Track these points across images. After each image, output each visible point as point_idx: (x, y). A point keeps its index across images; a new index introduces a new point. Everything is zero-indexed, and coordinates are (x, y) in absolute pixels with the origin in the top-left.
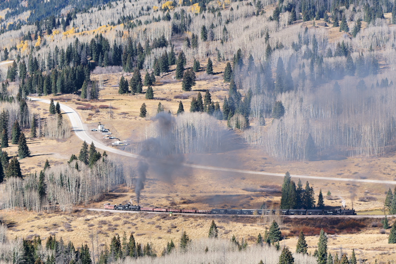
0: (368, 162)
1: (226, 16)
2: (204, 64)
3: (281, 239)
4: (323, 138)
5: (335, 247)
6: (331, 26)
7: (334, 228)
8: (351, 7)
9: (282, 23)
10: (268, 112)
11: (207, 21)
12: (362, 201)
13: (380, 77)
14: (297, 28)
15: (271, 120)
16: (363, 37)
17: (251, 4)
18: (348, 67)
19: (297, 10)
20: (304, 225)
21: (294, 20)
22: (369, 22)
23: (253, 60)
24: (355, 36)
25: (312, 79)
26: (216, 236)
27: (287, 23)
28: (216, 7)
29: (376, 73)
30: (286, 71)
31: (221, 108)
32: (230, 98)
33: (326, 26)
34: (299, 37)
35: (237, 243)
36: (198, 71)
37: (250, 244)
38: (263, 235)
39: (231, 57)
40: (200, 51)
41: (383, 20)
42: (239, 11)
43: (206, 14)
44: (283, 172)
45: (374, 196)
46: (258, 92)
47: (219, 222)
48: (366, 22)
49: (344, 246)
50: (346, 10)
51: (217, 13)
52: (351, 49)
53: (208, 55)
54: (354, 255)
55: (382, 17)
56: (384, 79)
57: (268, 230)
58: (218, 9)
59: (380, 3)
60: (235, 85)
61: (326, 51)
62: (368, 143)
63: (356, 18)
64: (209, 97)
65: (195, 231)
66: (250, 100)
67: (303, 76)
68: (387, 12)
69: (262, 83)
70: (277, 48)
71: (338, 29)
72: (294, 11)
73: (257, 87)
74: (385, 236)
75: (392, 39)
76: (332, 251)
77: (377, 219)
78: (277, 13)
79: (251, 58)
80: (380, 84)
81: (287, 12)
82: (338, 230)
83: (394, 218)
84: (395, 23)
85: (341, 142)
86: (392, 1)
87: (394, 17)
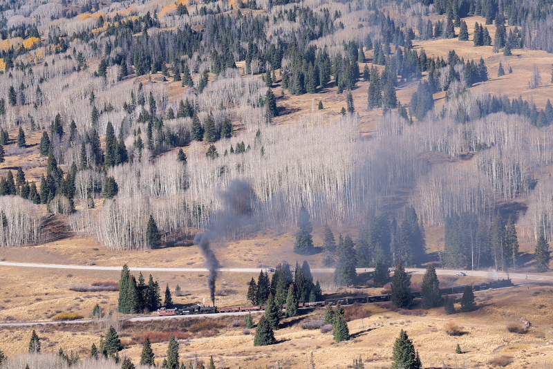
1: (39, 74)
2: (14, 135)
3: (120, 349)
4: (167, 220)
5: (188, 354)
6: (171, 80)
7: (186, 331)
8: (195, 56)
9: (110, 79)
10: (98, 190)
11: (15, 81)
12: (219, 295)
13: (234, 141)
14: (130, 84)
15: (101, 201)
16: (211, 92)
17: (70, 57)
18: (195, 130)
19: (128, 63)
20: (149, 330)
21: (125, 74)
22: (218, 73)
23: (76, 127)
24: (201, 91)
25: (151, 147)
26: (38, 350)
27: (116, 79)
28: (26, 63)
29: (229, 137)
30: (118, 139)
31: (38, 189)
32: (50, 176)
33: (165, 80)
34: (132, 95)
35: (66, 358)
36: (7, 144)
37: (83, 357)
38: (98, 346)
39: (47, 125)
40: (8, 118)
41: (235, 69)
42: (56, 66)
43: (14, 72)
44: (119, 265)
45: (234, 289)
46: (84, 167)
47: (42, 332)
48: (215, 73)
49: (199, 352)
50: (189, 61)
51: (27, 71)
52: (197, 108)
53: (18, 123)
54: (212, 363)
55: (234, 66)
56: (240, 143)
57: (104, 339)
58: (28, 65)
59: (231, 50)
60: (55, 160)
61: (167, 111)
63: (202, 69)
64: (22, 177)
65: (12, 345)
66: (74, 177)
67: (139, 144)
68: (240, 60)
69: (88, 155)
70: (105, 110)
71: (179, 83)
72: (124, 64)
73: (82, 161)
74: (250, 337)
75: (247, 94)
76: (185, 360)
77: (239, 316)
78: (104, 67)
79: (73, 126)
80: (234, 149)
81: (116, 65)
82: (190, 334)
83: (260, 314)
84: (250, 74)
85: (190, 225)
86: (246, 45)
87: (249, 66)
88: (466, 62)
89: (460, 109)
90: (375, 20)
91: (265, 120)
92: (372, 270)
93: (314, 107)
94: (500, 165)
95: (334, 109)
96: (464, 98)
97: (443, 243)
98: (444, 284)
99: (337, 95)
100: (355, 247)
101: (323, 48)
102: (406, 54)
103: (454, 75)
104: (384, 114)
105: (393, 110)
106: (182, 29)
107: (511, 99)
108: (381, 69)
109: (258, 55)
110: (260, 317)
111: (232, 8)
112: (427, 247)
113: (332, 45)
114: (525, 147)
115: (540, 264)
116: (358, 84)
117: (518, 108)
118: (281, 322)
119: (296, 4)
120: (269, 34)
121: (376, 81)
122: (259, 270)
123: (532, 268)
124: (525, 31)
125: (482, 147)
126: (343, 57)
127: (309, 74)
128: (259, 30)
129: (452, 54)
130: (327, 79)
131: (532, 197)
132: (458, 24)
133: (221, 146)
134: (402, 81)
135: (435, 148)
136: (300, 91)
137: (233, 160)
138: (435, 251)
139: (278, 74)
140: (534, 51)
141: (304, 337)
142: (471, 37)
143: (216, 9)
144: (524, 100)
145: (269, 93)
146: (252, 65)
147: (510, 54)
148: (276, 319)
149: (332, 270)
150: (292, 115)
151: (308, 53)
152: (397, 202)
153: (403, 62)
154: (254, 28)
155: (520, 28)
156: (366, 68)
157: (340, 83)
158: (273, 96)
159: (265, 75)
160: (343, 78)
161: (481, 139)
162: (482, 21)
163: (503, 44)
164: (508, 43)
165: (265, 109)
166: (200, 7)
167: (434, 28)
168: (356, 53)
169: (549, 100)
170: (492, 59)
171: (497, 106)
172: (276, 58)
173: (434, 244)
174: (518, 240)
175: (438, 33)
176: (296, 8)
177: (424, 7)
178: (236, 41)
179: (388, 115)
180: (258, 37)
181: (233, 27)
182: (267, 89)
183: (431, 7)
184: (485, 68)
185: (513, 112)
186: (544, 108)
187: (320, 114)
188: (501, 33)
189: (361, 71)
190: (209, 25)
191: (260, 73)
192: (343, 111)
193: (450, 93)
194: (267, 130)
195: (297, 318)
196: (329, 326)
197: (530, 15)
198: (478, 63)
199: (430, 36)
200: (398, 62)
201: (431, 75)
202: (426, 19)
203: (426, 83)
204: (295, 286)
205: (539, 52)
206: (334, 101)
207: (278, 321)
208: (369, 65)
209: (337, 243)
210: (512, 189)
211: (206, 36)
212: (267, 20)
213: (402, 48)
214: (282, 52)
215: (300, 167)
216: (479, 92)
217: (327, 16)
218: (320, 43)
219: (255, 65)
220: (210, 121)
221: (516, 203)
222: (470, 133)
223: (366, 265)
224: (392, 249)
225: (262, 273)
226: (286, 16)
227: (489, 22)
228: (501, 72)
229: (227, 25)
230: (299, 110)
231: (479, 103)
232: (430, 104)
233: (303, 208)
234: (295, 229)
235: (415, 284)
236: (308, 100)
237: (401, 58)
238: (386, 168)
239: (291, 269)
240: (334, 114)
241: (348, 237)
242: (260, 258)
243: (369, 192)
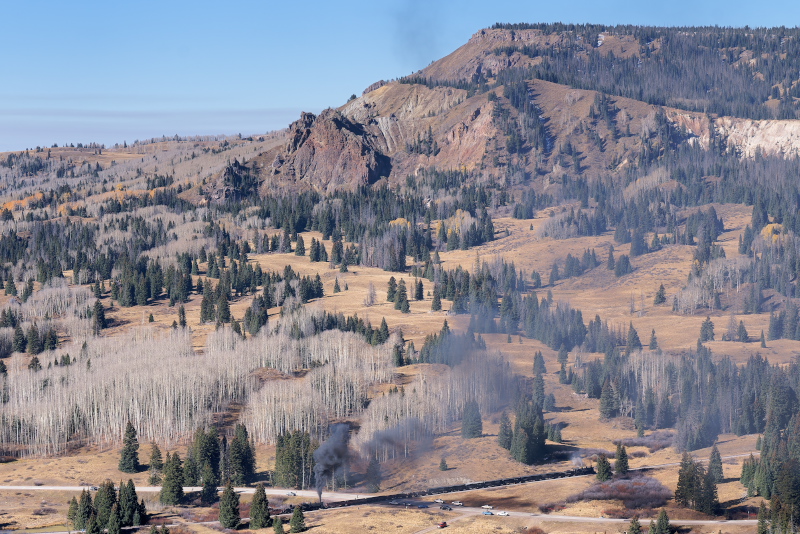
0: (44, 463)
8: (20, 263)
12: (37, 514)
13: (59, 353)
16: (36, 302)
18: (17, 341)
22: (44, 282)
24: (25, 301)
29: (54, 348)
41: (62, 279)
45: (53, 508)
48: (41, 282)
50: (13, 269)
52: (21, 318)
55: (61, 275)
56: (65, 355)
59: (58, 258)
62: (44, 439)
63: (26, 278)
68: (68, 269)
75: (74, 304)
80: (59, 362)
84: (77, 283)
85: (8, 440)
86: (74, 254)
87: (76, 275)
88: (302, 278)
89: (295, 326)
90: (210, 232)
91: (92, 332)
92: (200, 489)
93: (145, 319)
94: (333, 382)
95: (165, 322)
96: (299, 314)
97: (274, 462)
98: (274, 504)
99: (168, 308)
100: (183, 466)
101: (155, 259)
102: (241, 269)
103: (290, 291)
104: (217, 328)
105: (226, 325)
106: (7, 236)
107: (346, 316)
108: (215, 282)
109: (87, 264)
111: (60, 216)
112: (257, 466)
113: (165, 256)
114: (359, 366)
115: (371, 485)
116: (191, 297)
117: (353, 325)
119: (128, 213)
120: (99, 243)
121: (210, 294)
122: (81, 489)
123: (363, 488)
124: (361, 248)
125: (315, 365)
126: (176, 269)
127: (140, 286)
128: (88, 238)
129: (288, 269)
130: (160, 291)
131: (365, 416)
132: (295, 239)
133: (45, 358)
134: (237, 295)
135: (268, 364)
136: (130, 303)
137: (57, 373)
138: (266, 470)
139: (107, 285)
140: (370, 269)
142: (308, 253)
143: (43, 216)
144: (359, 318)
145: (97, 304)
146: (80, 275)
147: (346, 271)
149: (158, 489)
150: (121, 327)
151: (140, 264)
152: (228, 419)
153: (238, 275)
154: (83, 236)
155: (356, 245)
156: (200, 281)
157: (172, 296)
158: (102, 307)
159: (94, 285)
160: (176, 290)
161: (315, 357)
162: (319, 237)
163: (339, 260)
164: (345, 260)
165: (92, 321)
166: (26, 212)
167: (270, 242)
168: (189, 265)
169: (384, 321)
170: (328, 275)
171: (332, 323)
172: (105, 267)
173: (264, 463)
175: (275, 248)
176: (128, 218)
177: (261, 221)
178: (64, 249)
179: (221, 329)
180: (88, 246)
181: (61, 234)
182: (95, 300)
183: (268, 221)
184: (320, 284)
185: (348, 330)
186: (379, 326)
187: (150, 327)
188: (338, 249)
189: (194, 284)
190: (36, 232)
191: (88, 283)
192: (175, 324)
193: (285, 308)
194: (94, 342)
197: (367, 232)
198: (314, 279)
199: (265, 250)
200: (232, 276)
201: (266, 290)
202: (261, 232)
203: (261, 298)
204: (119, 505)
205: (375, 269)
206: (165, 314)
208: (203, 278)
209: (164, 460)
210: (345, 407)
211: (32, 242)
212: (98, 228)
213: (237, 262)
214: (112, 262)
215: (127, 379)
216: (314, 308)
217: (160, 226)
218: (152, 254)
220: (34, 332)
221: (348, 423)
222: (304, 351)
223: (194, 484)
224: (221, 467)
225: (84, 491)
226: (117, 225)
227: (326, 238)
228: (337, 289)
229: (54, 232)
230: (128, 322)
231: (314, 320)
232: (264, 319)
233: (129, 424)
234: (120, 446)
235: (244, 504)
236: (139, 312)
237: (236, 271)
238: (217, 384)
239: (115, 487)
240: (165, 327)
241: (176, 455)
242: (83, 476)
243: (199, 409)
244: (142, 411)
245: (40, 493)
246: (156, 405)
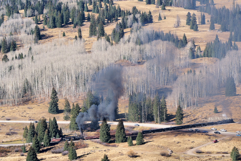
0: (11, 109)
12: (8, 135)
13: (17, 53)
16: (6, 26)
22: (9, 16)
29: (15, 50)
41: (18, 14)
45: (16, 131)
48: (8, 16)
55: (18, 12)
56: (21, 53)
59: (16, 4)
62: (11, 97)
63: (1, 14)
68: (21, 9)
74: (24, 157)
75: (25, 27)
77: (18, 146)
80: (17, 57)
83: (29, 145)
84: (26, 16)
86: (24, 1)
87: (26, 12)
88: (141, 13)
89: (138, 38)
91: (34, 42)
92: (90, 122)
93: (61, 35)
94: (158, 68)
95: (71, 36)
96: (140, 32)
97: (128, 109)
98: (128, 130)
99: (73, 29)
100: (81, 110)
101: (66, 4)
102: (110, 8)
103: (135, 20)
104: (98, 39)
105: (102, 38)
107: (165, 32)
108: (97, 15)
109: (31, 7)
110: (29, 147)
112: (119, 110)
113: (70, 2)
114: (172, 58)
115: (178, 120)
116: (84, 23)
117: (169, 37)
118: (41, 150)
121: (94, 22)
122: (30, 122)
123: (174, 122)
125: (148, 58)
126: (77, 8)
127: (58, 17)
129: (134, 8)
130: (68, 20)
131: (175, 85)
133: (10, 55)
134: (108, 22)
135: (124, 58)
136: (53, 27)
137: (17, 62)
138: (123, 112)
139: (41, 18)
140: (177, 8)
141: (53, 157)
144: (171, 34)
145: (37, 27)
147: (165, 9)
148: (38, 148)
149: (68, 122)
150: (49, 39)
151: (58, 6)
153: (108, 12)
156: (89, 15)
157: (75, 22)
158: (39, 29)
159: (34, 17)
160: (76, 20)
161: (148, 54)
163: (161, 3)
164: (164, 3)
165: (34, 35)
168: (83, 7)
169: (184, 34)
170: (155, 11)
172: (40, 8)
173: (123, 109)
174: (167, 107)
179: (100, 40)
182: (35, 25)
184: (151, 16)
185: (166, 40)
186: (182, 38)
187: (63, 39)
189: (86, 16)
191: (32, 16)
192: (76, 38)
193: (133, 29)
194: (35, 47)
195: (49, 147)
196: (66, 152)
198: (148, 13)
200: (105, 12)
201: (123, 19)
203: (120, 24)
204: (49, 130)
205: (180, 8)
206: (71, 32)
207: (39, 149)
208: (90, 13)
209: (71, 108)
210: (164, 80)
213: (108, 5)
214: (44, 5)
215: (52, 65)
216: (148, 28)
219: (29, 12)
220: (4, 41)
221: (166, 88)
222: (143, 50)
225: (31, 123)
230: (52, 36)
231: (148, 35)
232: (122, 35)
233: (53, 89)
234: (49, 100)
235: (113, 130)
236: (58, 31)
237: (107, 10)
238: (98, 68)
239: (47, 121)
240: (71, 39)
241: (77, 105)
242: (30, 115)
243: (89, 81)
244: (60, 82)
245: (9, 124)
246: (67, 79)
